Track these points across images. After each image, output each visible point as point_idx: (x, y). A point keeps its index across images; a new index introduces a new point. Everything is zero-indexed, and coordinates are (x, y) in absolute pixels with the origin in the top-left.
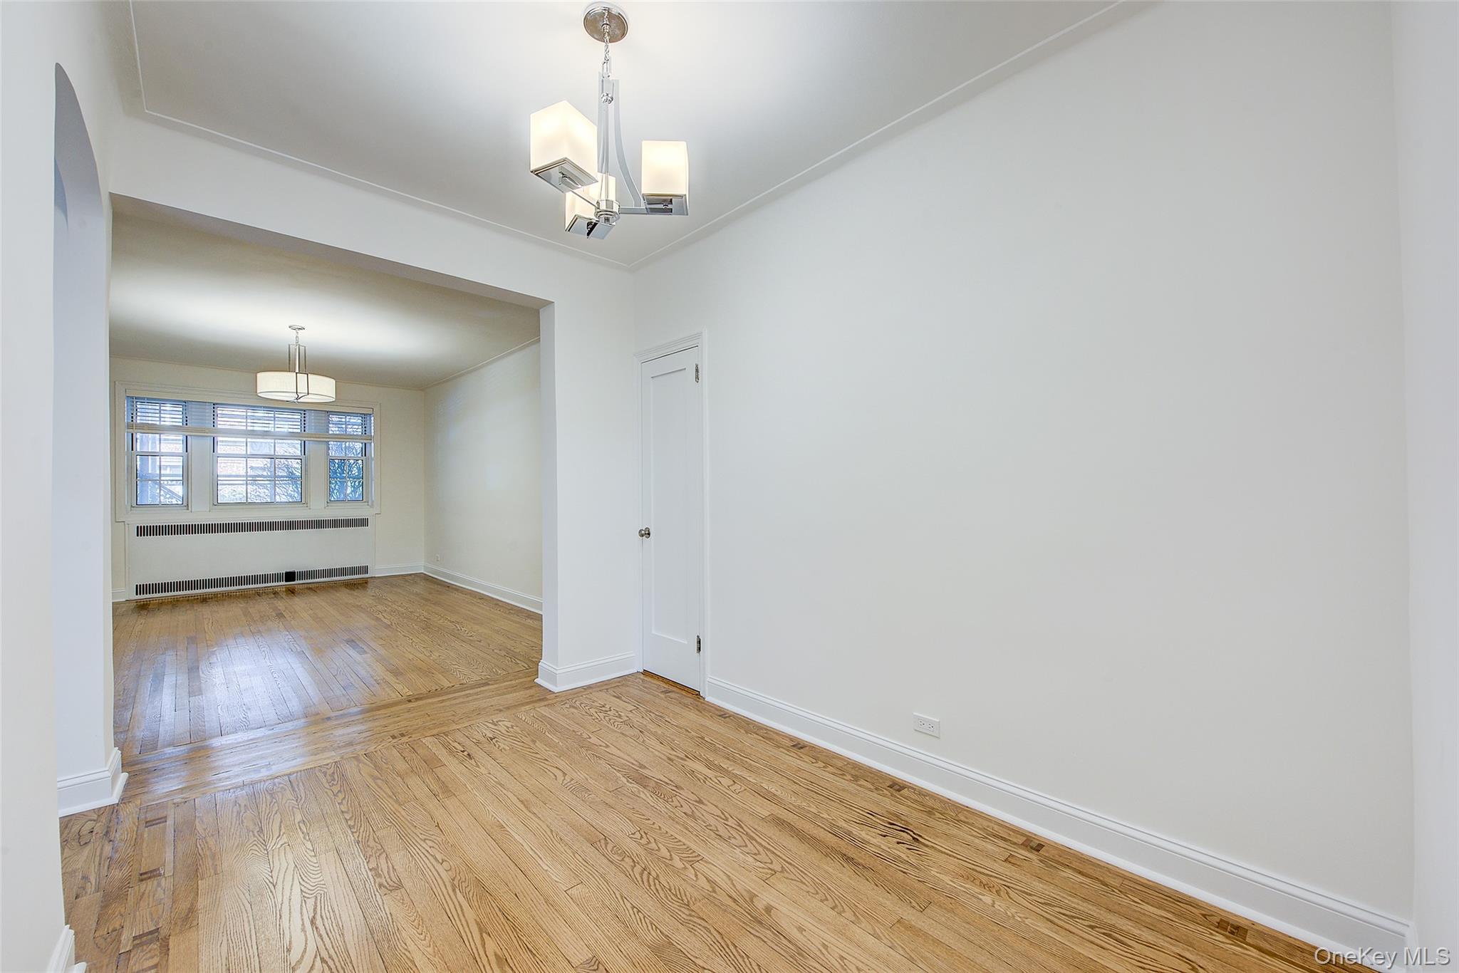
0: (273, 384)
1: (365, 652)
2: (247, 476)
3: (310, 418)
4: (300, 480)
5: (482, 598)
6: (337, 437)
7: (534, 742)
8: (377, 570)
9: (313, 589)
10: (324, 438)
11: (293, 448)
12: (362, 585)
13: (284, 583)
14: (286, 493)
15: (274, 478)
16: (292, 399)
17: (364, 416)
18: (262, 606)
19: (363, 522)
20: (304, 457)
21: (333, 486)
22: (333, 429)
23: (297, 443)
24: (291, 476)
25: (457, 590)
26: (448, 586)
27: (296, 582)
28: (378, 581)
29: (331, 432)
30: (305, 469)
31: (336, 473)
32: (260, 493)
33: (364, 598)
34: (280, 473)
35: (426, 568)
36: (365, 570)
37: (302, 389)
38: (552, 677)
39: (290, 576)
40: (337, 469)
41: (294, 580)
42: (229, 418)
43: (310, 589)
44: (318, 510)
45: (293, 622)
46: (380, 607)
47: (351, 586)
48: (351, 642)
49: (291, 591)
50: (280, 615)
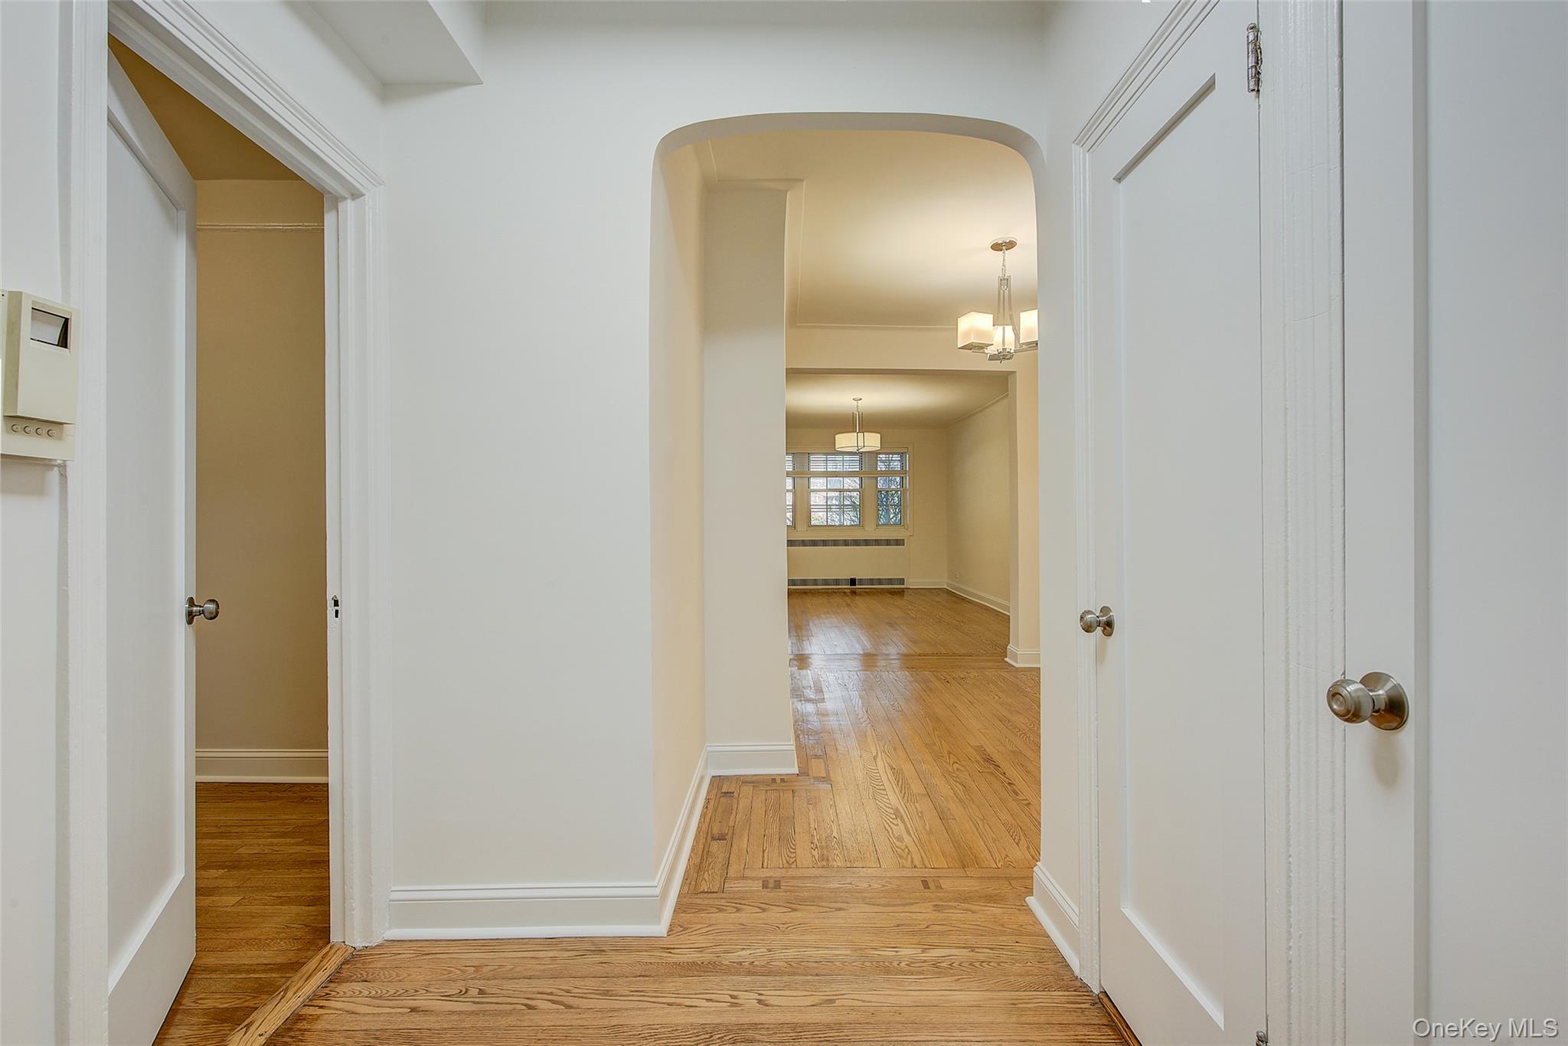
0: (845, 441)
1: (897, 630)
2: (827, 505)
3: (866, 459)
4: (859, 508)
5: (987, 609)
6: (882, 473)
7: (988, 684)
8: (912, 583)
9: (869, 593)
10: (874, 475)
11: (852, 483)
12: (900, 593)
13: (849, 587)
14: (849, 518)
15: (842, 507)
16: (855, 451)
17: (902, 454)
18: (837, 600)
19: (899, 542)
20: (861, 490)
21: (881, 512)
22: (881, 467)
23: (857, 480)
24: (853, 505)
25: (969, 602)
26: (963, 599)
27: (857, 587)
28: (911, 591)
29: (879, 469)
30: (861, 498)
31: (882, 502)
32: (835, 519)
33: (898, 601)
34: (846, 503)
35: (948, 584)
36: (902, 581)
37: (861, 444)
38: (1015, 657)
39: (853, 582)
40: (882, 499)
41: (855, 585)
42: (817, 464)
43: (866, 592)
44: (870, 533)
45: (856, 610)
46: (910, 607)
47: (893, 593)
48: (891, 625)
49: (854, 593)
50: (848, 605)
